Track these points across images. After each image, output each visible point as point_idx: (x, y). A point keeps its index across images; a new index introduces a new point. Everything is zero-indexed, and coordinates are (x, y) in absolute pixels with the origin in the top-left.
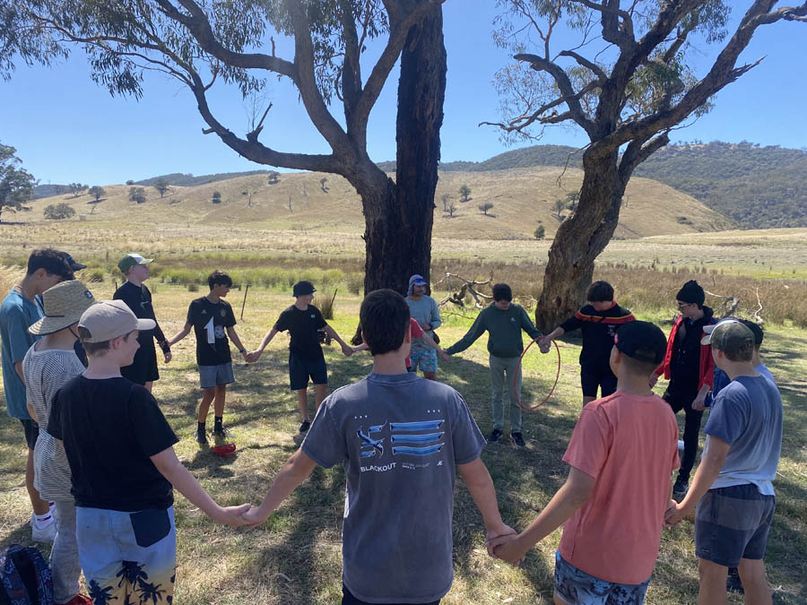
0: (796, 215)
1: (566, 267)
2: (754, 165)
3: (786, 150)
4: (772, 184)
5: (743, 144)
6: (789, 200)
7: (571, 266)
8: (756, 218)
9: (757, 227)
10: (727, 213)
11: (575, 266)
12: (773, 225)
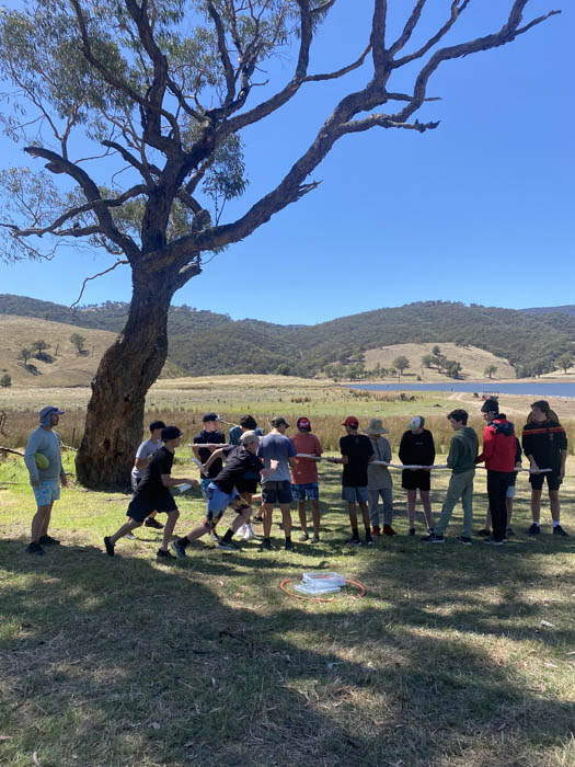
0: (227, 365)
1: (116, 401)
2: (194, 325)
3: (215, 315)
4: (208, 340)
5: (185, 306)
6: (221, 354)
7: (121, 400)
8: (199, 368)
9: (201, 375)
10: (178, 363)
11: (126, 399)
12: (212, 373)
